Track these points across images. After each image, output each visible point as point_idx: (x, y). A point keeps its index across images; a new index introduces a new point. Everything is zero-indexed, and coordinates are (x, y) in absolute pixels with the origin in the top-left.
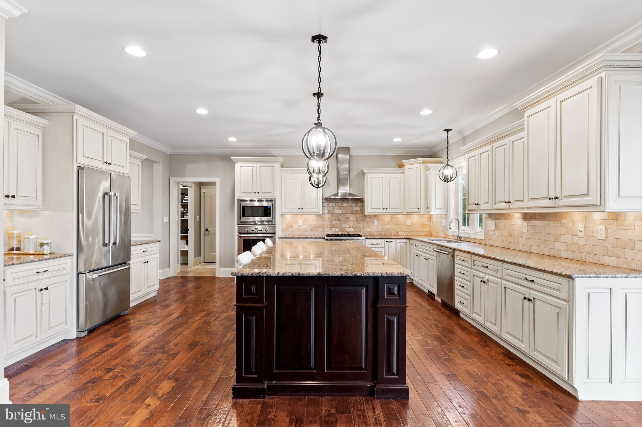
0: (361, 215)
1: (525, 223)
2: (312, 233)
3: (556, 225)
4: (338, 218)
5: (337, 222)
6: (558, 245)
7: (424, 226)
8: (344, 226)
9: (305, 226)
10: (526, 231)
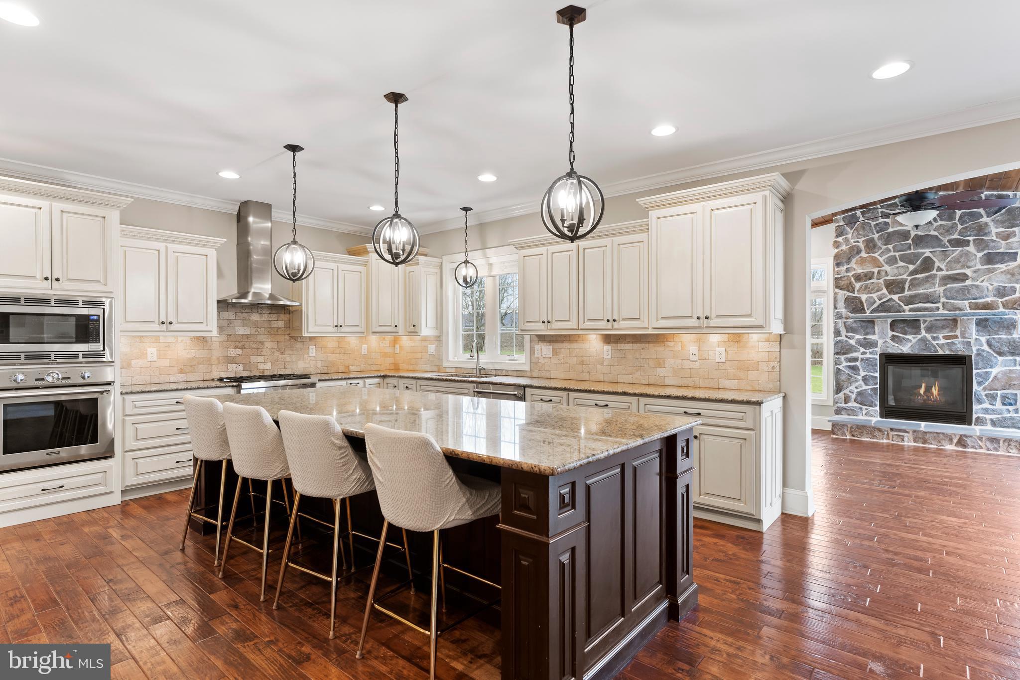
0: (287, 337)
1: (608, 348)
2: (182, 377)
3: (658, 348)
4: (242, 342)
5: (239, 352)
7: (385, 355)
8: (254, 359)
9: (165, 363)
10: (610, 357)
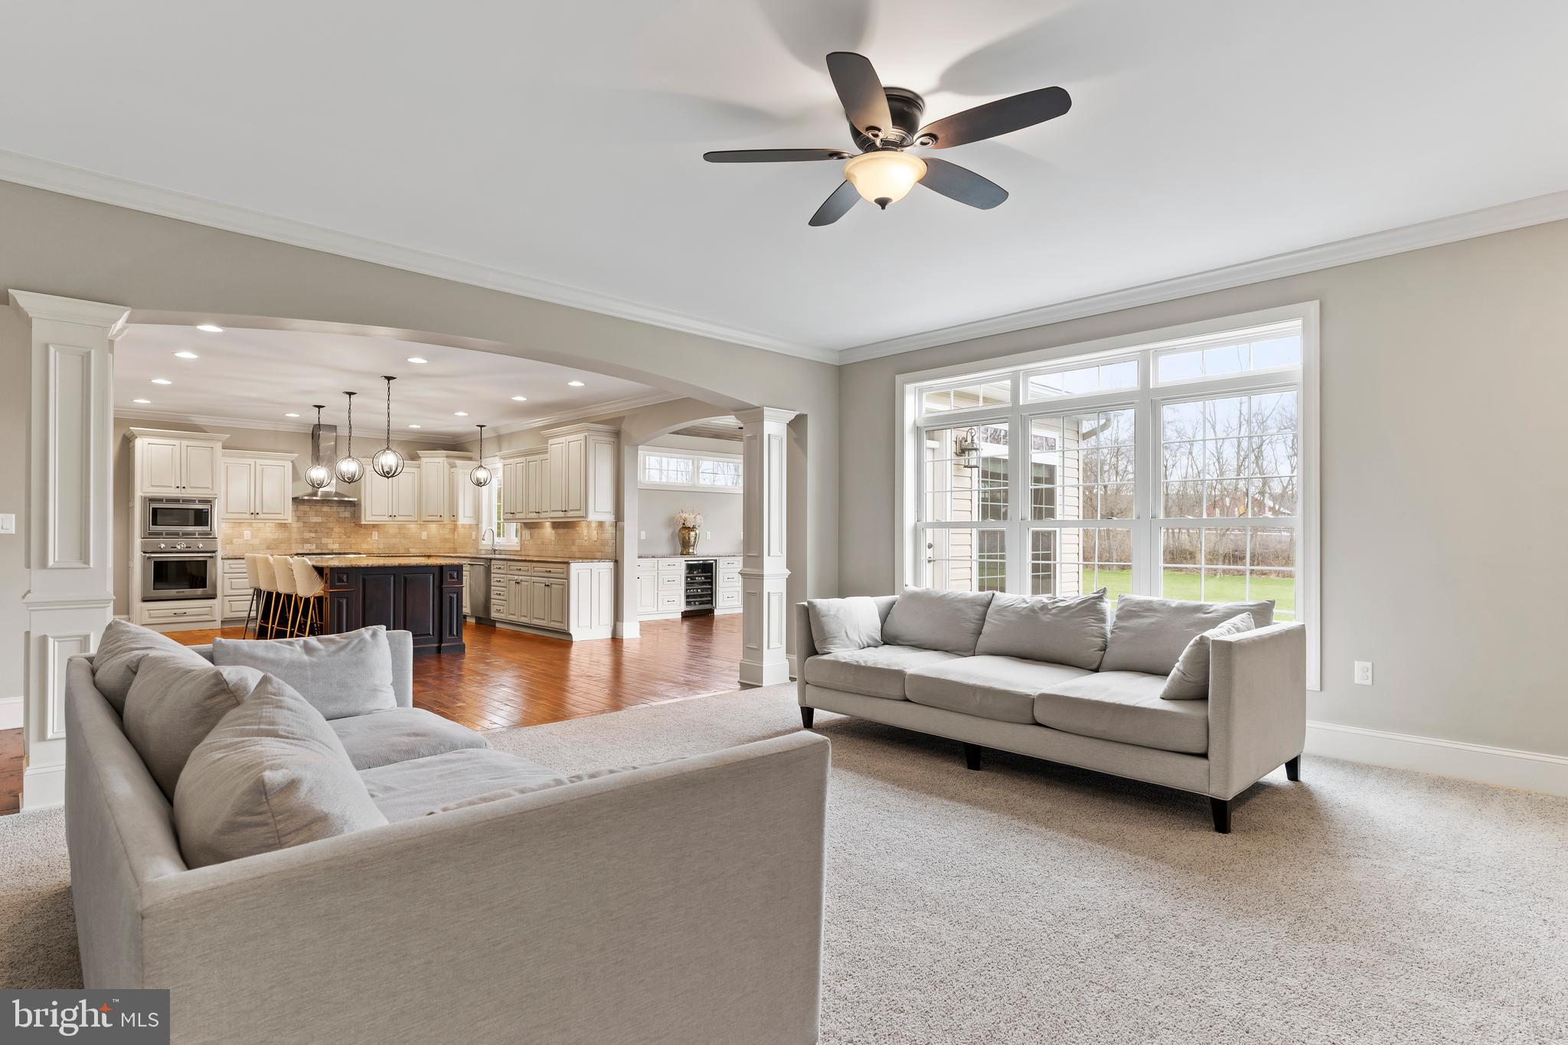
0: (353, 525)
4: (314, 528)
5: (313, 535)
7: (445, 540)
8: (324, 540)
9: (256, 541)
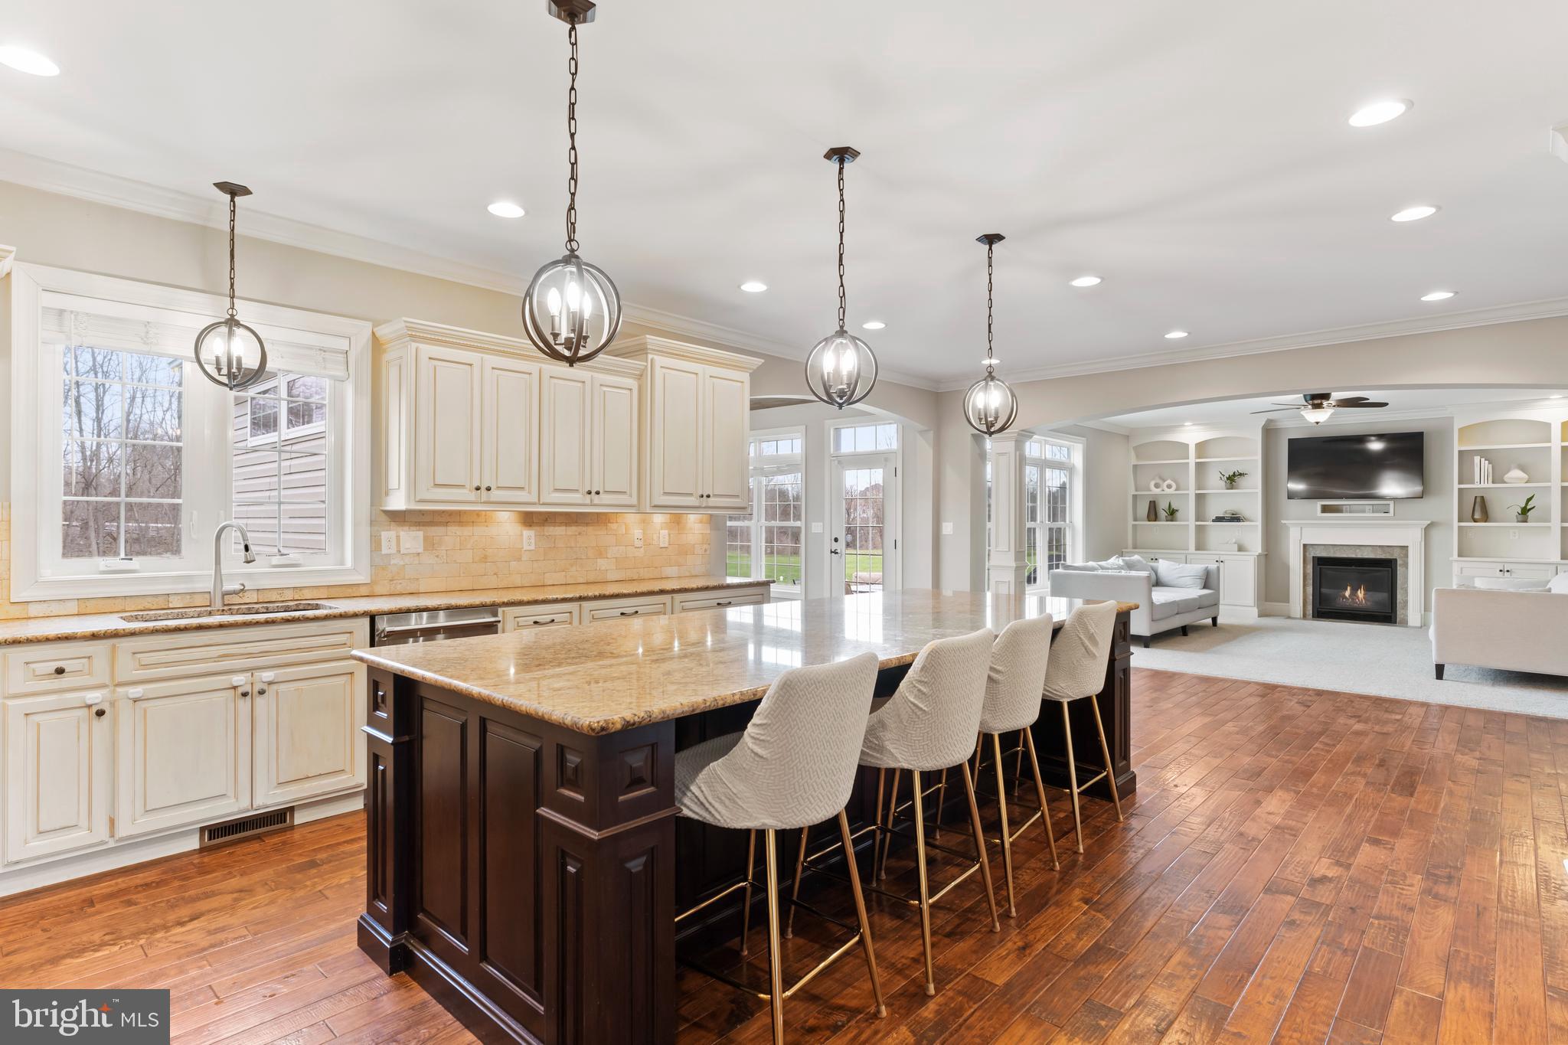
1: (529, 534)
3: (599, 533)
6: (602, 563)
10: (532, 547)
